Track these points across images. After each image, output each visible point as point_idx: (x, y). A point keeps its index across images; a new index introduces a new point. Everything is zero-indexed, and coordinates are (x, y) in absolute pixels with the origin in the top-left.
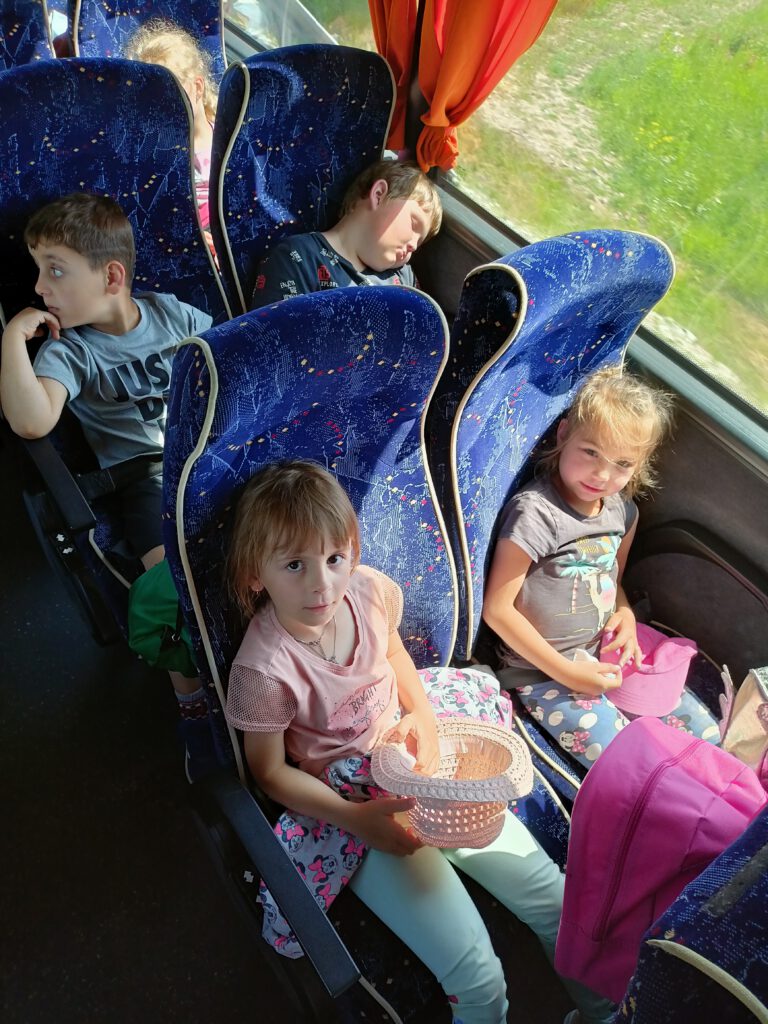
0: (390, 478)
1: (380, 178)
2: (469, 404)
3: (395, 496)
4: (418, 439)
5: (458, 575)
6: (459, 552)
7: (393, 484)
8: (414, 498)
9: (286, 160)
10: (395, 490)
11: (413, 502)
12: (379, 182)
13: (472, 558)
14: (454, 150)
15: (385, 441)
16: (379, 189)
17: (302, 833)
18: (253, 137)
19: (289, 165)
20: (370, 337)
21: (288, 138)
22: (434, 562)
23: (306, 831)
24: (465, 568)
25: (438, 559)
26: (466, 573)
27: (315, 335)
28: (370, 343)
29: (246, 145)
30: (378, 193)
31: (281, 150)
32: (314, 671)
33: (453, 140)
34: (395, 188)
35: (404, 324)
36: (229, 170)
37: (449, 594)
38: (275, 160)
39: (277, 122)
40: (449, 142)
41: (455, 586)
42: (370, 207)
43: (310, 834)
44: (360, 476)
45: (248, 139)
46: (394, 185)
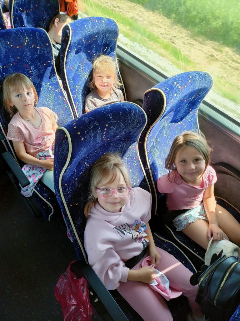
0: (48, 84)
1: (57, 18)
2: (66, 63)
3: (51, 89)
4: (55, 73)
5: (73, 112)
6: (72, 105)
7: (50, 85)
8: (56, 90)
9: (31, 15)
10: (51, 87)
11: (57, 91)
12: (56, 19)
13: (76, 107)
14: (76, 9)
15: (44, 72)
16: (57, 21)
17: (29, 168)
18: (18, 7)
19: (32, 16)
20: (27, 38)
21: (30, 8)
22: (65, 107)
23: (30, 168)
24: (74, 109)
25: (66, 106)
26: (75, 111)
27: (11, 36)
28: (27, 40)
29: (17, 9)
30: (57, 22)
31: (28, 11)
32: (29, 127)
33: (76, 6)
34: (61, 20)
35: (36, 35)
36: (13, 17)
37: (71, 116)
38: (28, 14)
39: (25, 3)
40: (75, 7)
41: (72, 114)
42: (55, 26)
43: (32, 169)
44: (39, 82)
45: (17, 8)
46: (61, 19)
